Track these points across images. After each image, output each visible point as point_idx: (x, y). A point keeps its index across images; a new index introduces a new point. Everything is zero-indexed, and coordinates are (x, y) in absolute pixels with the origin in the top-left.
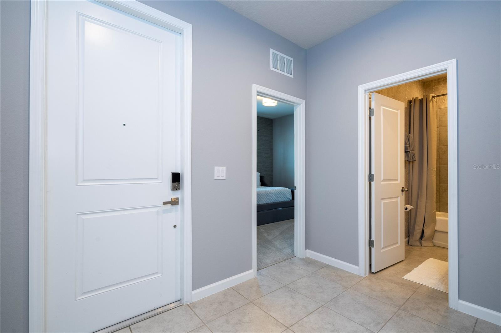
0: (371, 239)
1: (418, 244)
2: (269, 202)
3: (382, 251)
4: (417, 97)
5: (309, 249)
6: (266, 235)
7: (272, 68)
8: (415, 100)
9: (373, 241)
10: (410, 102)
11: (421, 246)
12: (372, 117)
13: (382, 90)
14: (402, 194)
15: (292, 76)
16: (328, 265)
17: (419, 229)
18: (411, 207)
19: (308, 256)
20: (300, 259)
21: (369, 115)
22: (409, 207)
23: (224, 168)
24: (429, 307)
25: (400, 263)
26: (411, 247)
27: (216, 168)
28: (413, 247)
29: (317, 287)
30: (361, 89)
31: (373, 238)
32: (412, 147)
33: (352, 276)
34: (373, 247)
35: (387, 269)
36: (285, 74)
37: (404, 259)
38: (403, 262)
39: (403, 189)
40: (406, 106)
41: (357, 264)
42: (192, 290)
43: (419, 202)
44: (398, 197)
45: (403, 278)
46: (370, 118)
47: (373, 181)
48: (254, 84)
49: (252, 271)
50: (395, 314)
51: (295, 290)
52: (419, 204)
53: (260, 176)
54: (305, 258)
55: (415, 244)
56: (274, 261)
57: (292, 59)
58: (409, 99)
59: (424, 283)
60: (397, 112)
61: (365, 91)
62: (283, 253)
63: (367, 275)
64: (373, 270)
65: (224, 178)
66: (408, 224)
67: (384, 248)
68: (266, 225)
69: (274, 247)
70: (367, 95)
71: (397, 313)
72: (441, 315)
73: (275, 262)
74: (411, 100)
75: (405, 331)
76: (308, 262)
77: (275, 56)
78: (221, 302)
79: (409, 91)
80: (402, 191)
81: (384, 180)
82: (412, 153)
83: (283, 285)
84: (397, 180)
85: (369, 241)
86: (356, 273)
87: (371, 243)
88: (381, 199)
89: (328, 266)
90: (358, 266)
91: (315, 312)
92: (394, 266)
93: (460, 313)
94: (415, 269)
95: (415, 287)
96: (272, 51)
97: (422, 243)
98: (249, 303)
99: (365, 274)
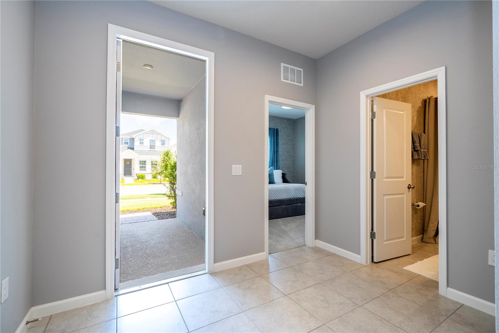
0: (373, 231)
1: (432, 241)
2: (288, 197)
3: (385, 243)
4: (432, 96)
5: (318, 240)
6: (283, 227)
7: (282, 80)
8: (429, 99)
9: (375, 233)
10: (425, 101)
11: (436, 243)
12: (374, 119)
13: (389, 93)
14: (409, 191)
15: (302, 85)
16: (335, 254)
17: (433, 227)
18: (423, 204)
19: (318, 245)
20: (310, 248)
21: (371, 117)
22: (422, 204)
23: (240, 166)
24: (418, 292)
25: (406, 257)
26: (424, 243)
27: (234, 166)
28: (427, 244)
29: (319, 270)
30: (363, 95)
31: (375, 230)
32: (424, 146)
33: (354, 263)
34: (375, 239)
35: (391, 261)
36: (296, 83)
37: (411, 253)
38: (409, 256)
39: (409, 186)
40: (420, 106)
41: (359, 254)
42: (214, 263)
43: (433, 199)
44: (404, 193)
45: (403, 268)
46: (372, 120)
47: (375, 178)
48: (266, 95)
49: (264, 253)
50: (384, 294)
51: (299, 270)
52: (433, 201)
53: (282, 174)
54: (315, 247)
55: (429, 241)
56: (285, 248)
57: (302, 70)
58: (425, 98)
59: (423, 274)
60: (403, 113)
61: (367, 96)
62: (295, 242)
63: (368, 264)
64: (375, 260)
65: (240, 174)
66: (422, 221)
67: (386, 241)
68: (285, 218)
69: (289, 237)
70: (369, 100)
71: (386, 294)
72: (427, 299)
73: (287, 248)
74: (426, 99)
75: (387, 307)
76: (317, 250)
77: (286, 69)
78: (236, 274)
79: (425, 90)
80: (409, 188)
81: (387, 178)
82: (424, 151)
83: (289, 266)
84: (403, 177)
85: (371, 233)
86: (359, 262)
87: (373, 236)
88: (384, 195)
89: (333, 255)
90: (360, 255)
91: (312, 287)
92: (399, 258)
93: (448, 299)
94: (419, 262)
95: (413, 276)
96: (282, 65)
97: (436, 240)
98: (258, 276)
99: (367, 262)
